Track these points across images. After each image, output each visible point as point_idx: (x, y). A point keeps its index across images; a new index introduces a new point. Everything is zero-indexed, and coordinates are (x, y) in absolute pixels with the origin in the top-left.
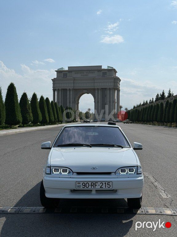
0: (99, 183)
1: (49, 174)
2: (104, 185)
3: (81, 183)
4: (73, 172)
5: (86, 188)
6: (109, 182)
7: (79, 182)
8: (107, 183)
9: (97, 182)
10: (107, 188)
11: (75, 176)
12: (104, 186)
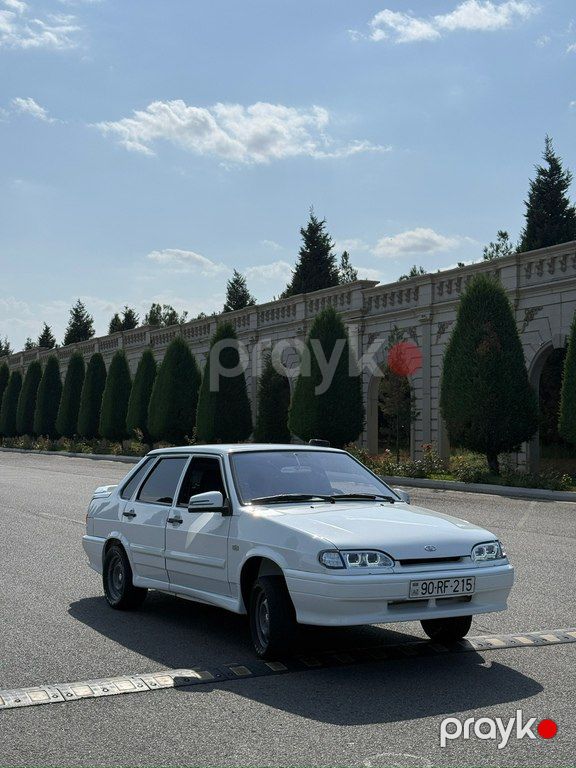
0: (452, 581)
1: (341, 568)
2: (461, 583)
3: (421, 583)
4: (394, 560)
5: (427, 594)
6: (469, 578)
7: (415, 583)
8: (465, 579)
9: (448, 580)
10: (465, 591)
11: (399, 568)
12: (460, 588)
